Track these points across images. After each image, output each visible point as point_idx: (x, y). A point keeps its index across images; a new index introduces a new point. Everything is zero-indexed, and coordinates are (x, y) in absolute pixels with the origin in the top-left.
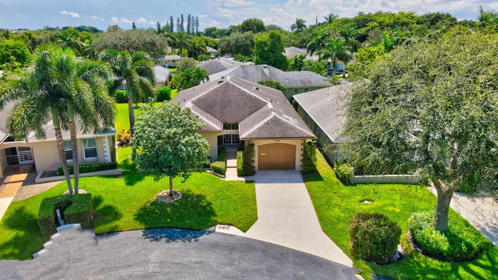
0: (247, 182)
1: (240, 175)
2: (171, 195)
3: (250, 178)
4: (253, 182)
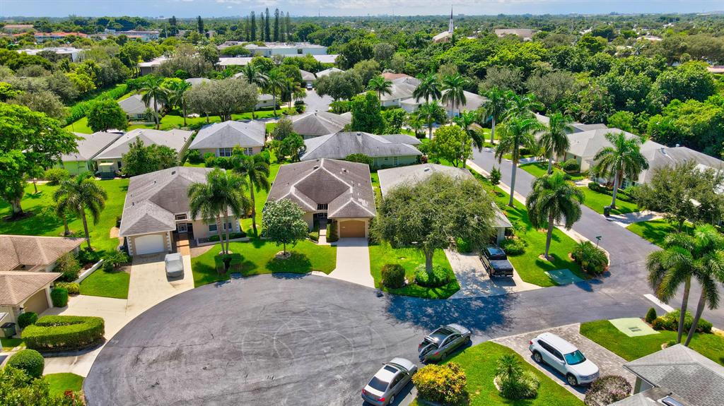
0: (332, 246)
1: (328, 241)
2: (284, 254)
3: (334, 243)
4: (336, 246)
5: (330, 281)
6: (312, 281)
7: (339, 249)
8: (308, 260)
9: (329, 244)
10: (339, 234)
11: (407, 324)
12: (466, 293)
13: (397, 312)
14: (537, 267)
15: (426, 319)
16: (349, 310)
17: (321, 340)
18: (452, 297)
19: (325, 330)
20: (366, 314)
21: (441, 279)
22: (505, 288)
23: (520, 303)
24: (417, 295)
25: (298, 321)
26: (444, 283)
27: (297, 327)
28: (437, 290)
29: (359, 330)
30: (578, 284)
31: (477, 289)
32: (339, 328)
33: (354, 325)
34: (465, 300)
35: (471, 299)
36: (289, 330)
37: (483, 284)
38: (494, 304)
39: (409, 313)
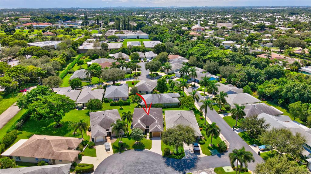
2: (137, 143)
4: (151, 140)
5: (150, 152)
6: (145, 152)
7: (153, 141)
8: (144, 145)
9: (150, 139)
10: (152, 136)
11: (170, 167)
12: (186, 157)
13: (167, 163)
14: (208, 149)
15: (175, 165)
16: (155, 162)
17: (148, 171)
18: (182, 159)
19: (149, 168)
20: (160, 163)
21: (180, 153)
22: (198, 156)
23: (200, 161)
24: (174, 158)
25: (142, 165)
26: (181, 154)
27: (142, 167)
28: (179, 156)
29: (157, 168)
30: (218, 155)
31: (190, 156)
32: (152, 168)
33: (156, 167)
34: (186, 159)
35: (187, 159)
36: (140, 168)
37: (191, 154)
38: (193, 161)
39: (170, 163)
